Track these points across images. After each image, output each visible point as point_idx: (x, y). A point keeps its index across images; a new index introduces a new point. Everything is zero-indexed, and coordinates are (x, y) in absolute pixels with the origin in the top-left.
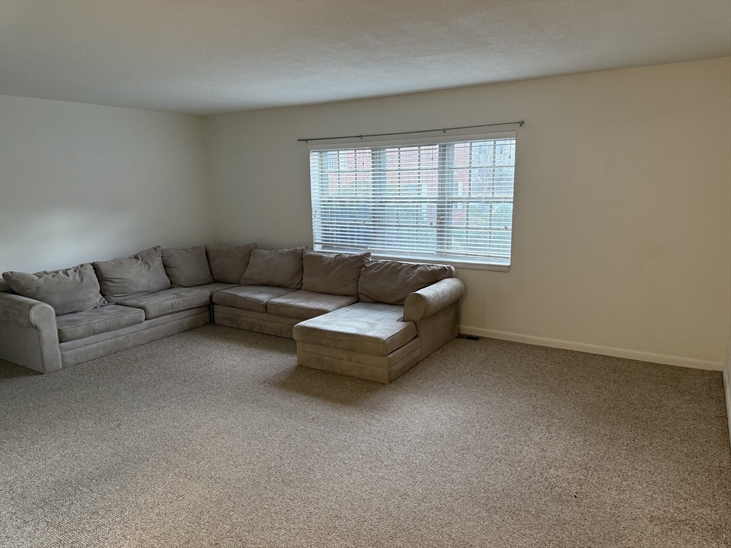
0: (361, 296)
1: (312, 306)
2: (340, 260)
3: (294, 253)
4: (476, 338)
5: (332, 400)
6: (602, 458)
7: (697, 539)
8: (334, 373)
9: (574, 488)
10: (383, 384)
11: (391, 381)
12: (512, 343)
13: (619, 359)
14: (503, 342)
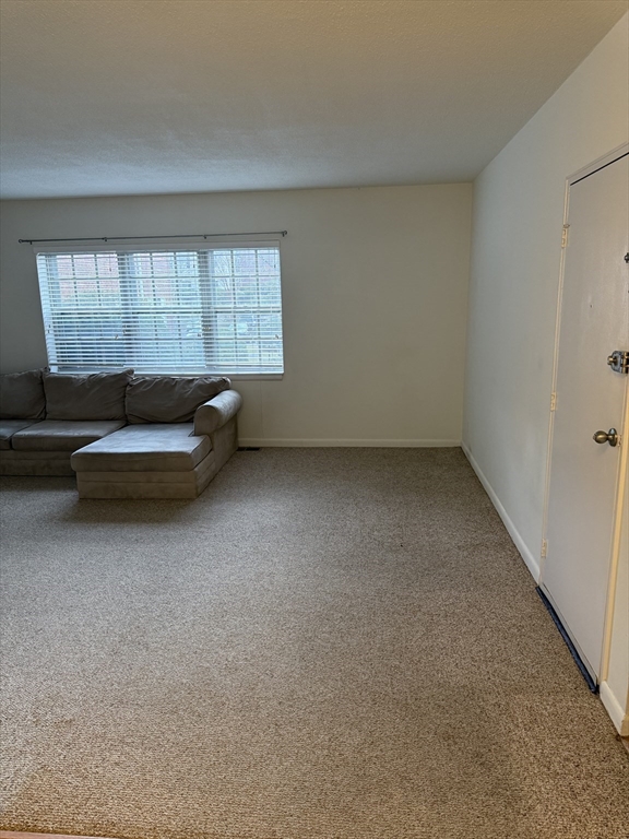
0: (129, 418)
1: (76, 434)
2: (95, 381)
3: (30, 377)
4: (257, 449)
5: (145, 522)
6: (407, 518)
7: (492, 552)
8: (130, 499)
9: (398, 542)
10: (191, 500)
11: (198, 495)
12: (291, 448)
13: (383, 448)
14: (282, 449)
